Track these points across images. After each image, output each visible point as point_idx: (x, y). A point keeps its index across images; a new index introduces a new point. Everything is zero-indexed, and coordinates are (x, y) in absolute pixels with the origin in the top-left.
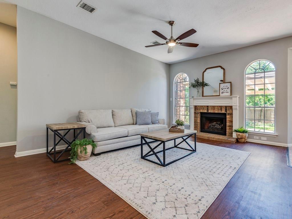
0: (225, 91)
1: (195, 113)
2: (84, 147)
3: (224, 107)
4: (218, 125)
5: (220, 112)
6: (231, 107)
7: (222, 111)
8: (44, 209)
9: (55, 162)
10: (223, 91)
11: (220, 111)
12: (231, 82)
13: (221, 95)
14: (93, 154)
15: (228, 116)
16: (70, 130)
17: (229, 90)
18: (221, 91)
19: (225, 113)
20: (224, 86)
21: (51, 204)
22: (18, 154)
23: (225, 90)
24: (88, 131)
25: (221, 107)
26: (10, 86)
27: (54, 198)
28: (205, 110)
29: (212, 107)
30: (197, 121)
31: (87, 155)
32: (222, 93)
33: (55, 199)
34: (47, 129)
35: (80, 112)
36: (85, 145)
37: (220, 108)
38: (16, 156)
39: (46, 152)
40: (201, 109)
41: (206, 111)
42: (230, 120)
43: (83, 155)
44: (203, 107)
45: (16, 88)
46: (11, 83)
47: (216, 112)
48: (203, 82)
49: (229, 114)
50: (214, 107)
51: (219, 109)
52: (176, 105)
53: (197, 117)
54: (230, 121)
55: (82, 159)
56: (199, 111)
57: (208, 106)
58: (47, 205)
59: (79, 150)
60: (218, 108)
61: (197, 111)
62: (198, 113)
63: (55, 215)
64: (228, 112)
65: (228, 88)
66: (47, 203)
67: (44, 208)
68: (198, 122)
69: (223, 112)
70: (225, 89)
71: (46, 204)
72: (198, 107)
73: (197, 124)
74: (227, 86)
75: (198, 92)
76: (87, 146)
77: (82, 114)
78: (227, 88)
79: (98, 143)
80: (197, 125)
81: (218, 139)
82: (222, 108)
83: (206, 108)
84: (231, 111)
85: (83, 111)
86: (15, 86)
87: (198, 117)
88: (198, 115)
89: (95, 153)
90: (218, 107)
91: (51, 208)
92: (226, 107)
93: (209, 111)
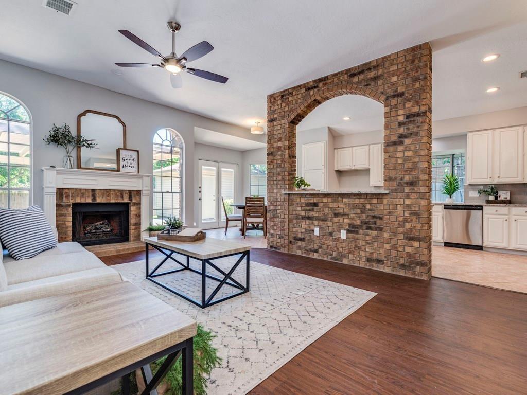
0: (129, 165)
1: (58, 205)
3: (127, 192)
4: (107, 226)
5: (120, 201)
6: (139, 193)
7: (123, 199)
8: (422, 379)
10: (124, 163)
11: (120, 198)
12: (138, 151)
13: (122, 169)
15: (133, 208)
17: (135, 164)
18: (122, 163)
19: (129, 202)
20: (126, 156)
21: (407, 377)
23: (128, 163)
25: (122, 192)
27: (393, 380)
28: (88, 197)
29: (103, 191)
30: (65, 224)
32: (124, 166)
33: (395, 378)
37: (119, 194)
40: (78, 196)
41: (89, 200)
42: (136, 213)
44: (82, 191)
47: (113, 201)
49: (134, 204)
50: (107, 192)
51: (117, 196)
53: (65, 215)
54: (136, 215)
56: (72, 201)
57: (93, 190)
58: (413, 381)
60: (116, 194)
61: (65, 201)
62: (69, 206)
63: (418, 361)
64: (134, 201)
65: (133, 160)
66: (411, 382)
67: (420, 380)
68: (67, 227)
69: (126, 200)
70: (128, 161)
71: (413, 383)
72: (67, 191)
73: (64, 230)
74: (132, 156)
75: (69, 156)
78: (131, 159)
80: (66, 233)
81: (136, 248)
82: (124, 193)
83: (90, 195)
84: (137, 198)
87: (67, 215)
88: (67, 210)
90: (117, 192)
91: (414, 372)
92: (130, 192)
93: (98, 200)
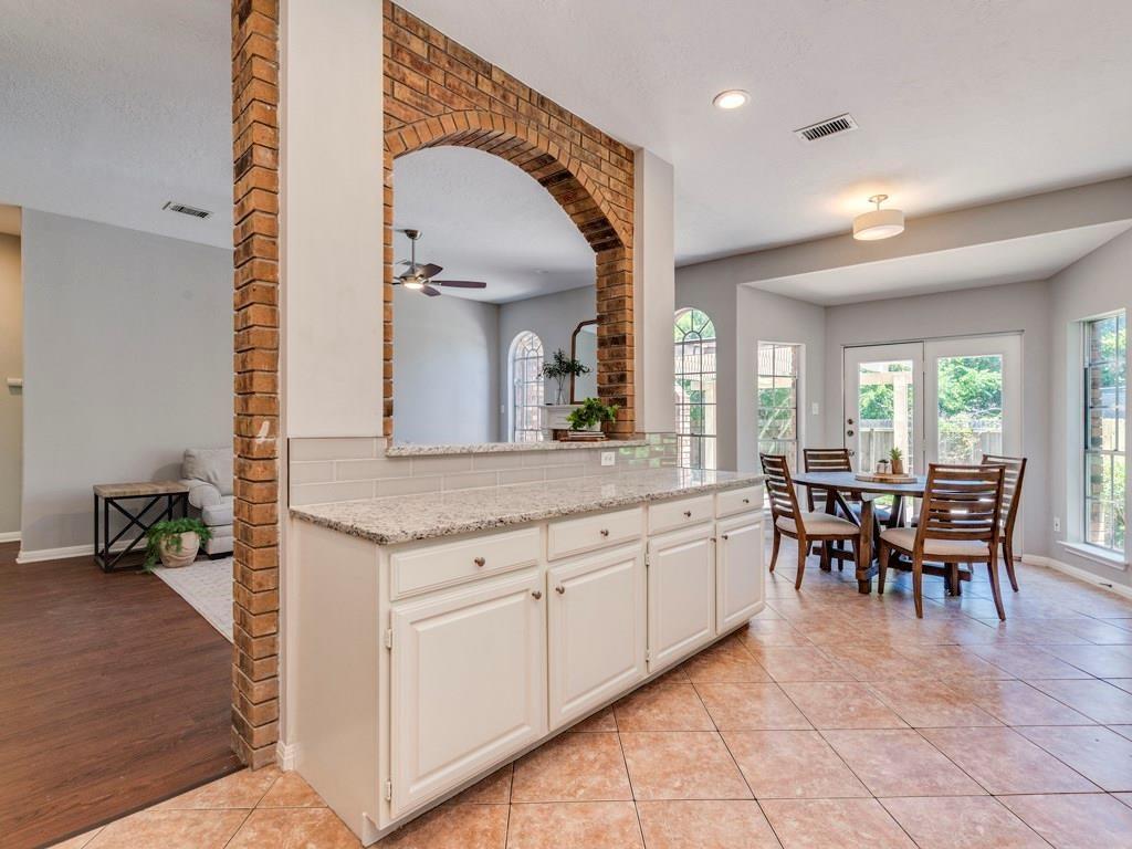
2: (176, 535)
9: (108, 570)
14: (202, 554)
16: (159, 496)
22: (24, 557)
24: (194, 500)
26: (8, 389)
31: (180, 554)
34: (96, 497)
35: (187, 455)
36: (177, 532)
38: (19, 561)
39: (93, 553)
43: (170, 553)
45: (21, 393)
46: (12, 380)
48: (573, 361)
52: (518, 427)
55: (171, 564)
59: (164, 543)
75: (561, 390)
76: (183, 535)
77: (192, 459)
79: (217, 529)
85: (194, 452)
86: (17, 389)
89: (211, 552)
